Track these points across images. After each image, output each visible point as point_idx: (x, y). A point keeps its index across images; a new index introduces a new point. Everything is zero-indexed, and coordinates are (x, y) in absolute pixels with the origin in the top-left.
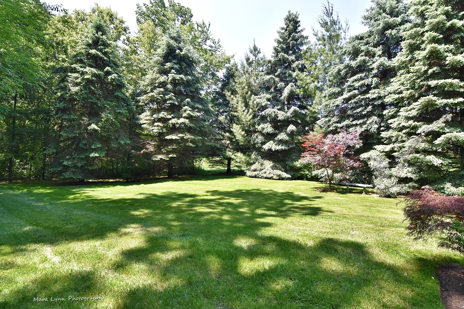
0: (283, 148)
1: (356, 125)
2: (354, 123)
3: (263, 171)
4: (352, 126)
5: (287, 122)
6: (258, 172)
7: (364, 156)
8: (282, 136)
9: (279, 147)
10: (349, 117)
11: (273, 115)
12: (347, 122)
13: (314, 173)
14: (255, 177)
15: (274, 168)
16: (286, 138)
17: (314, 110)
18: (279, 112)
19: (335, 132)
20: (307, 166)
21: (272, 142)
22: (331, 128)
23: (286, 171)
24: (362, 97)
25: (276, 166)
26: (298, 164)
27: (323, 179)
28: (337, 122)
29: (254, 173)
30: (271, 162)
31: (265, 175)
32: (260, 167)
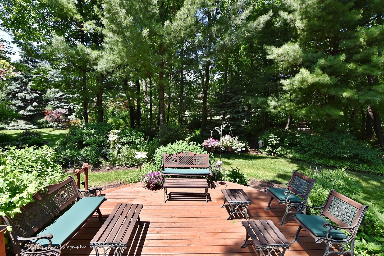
0: (31, 114)
1: (66, 106)
2: (65, 105)
3: (19, 126)
4: (64, 106)
5: (32, 101)
6: (16, 127)
7: (69, 117)
8: (30, 108)
9: (29, 114)
10: (63, 102)
11: (23, 97)
12: (62, 104)
13: (50, 125)
14: (14, 129)
15: (26, 124)
16: (33, 109)
17: (47, 96)
18: (26, 95)
19: (58, 108)
20: (46, 122)
21: (23, 111)
22: (56, 106)
23: (34, 125)
24: (67, 95)
25: (27, 123)
26: (41, 121)
27: (54, 127)
28: (58, 104)
29: (13, 128)
30: (23, 121)
31: (21, 128)
32: (16, 124)
